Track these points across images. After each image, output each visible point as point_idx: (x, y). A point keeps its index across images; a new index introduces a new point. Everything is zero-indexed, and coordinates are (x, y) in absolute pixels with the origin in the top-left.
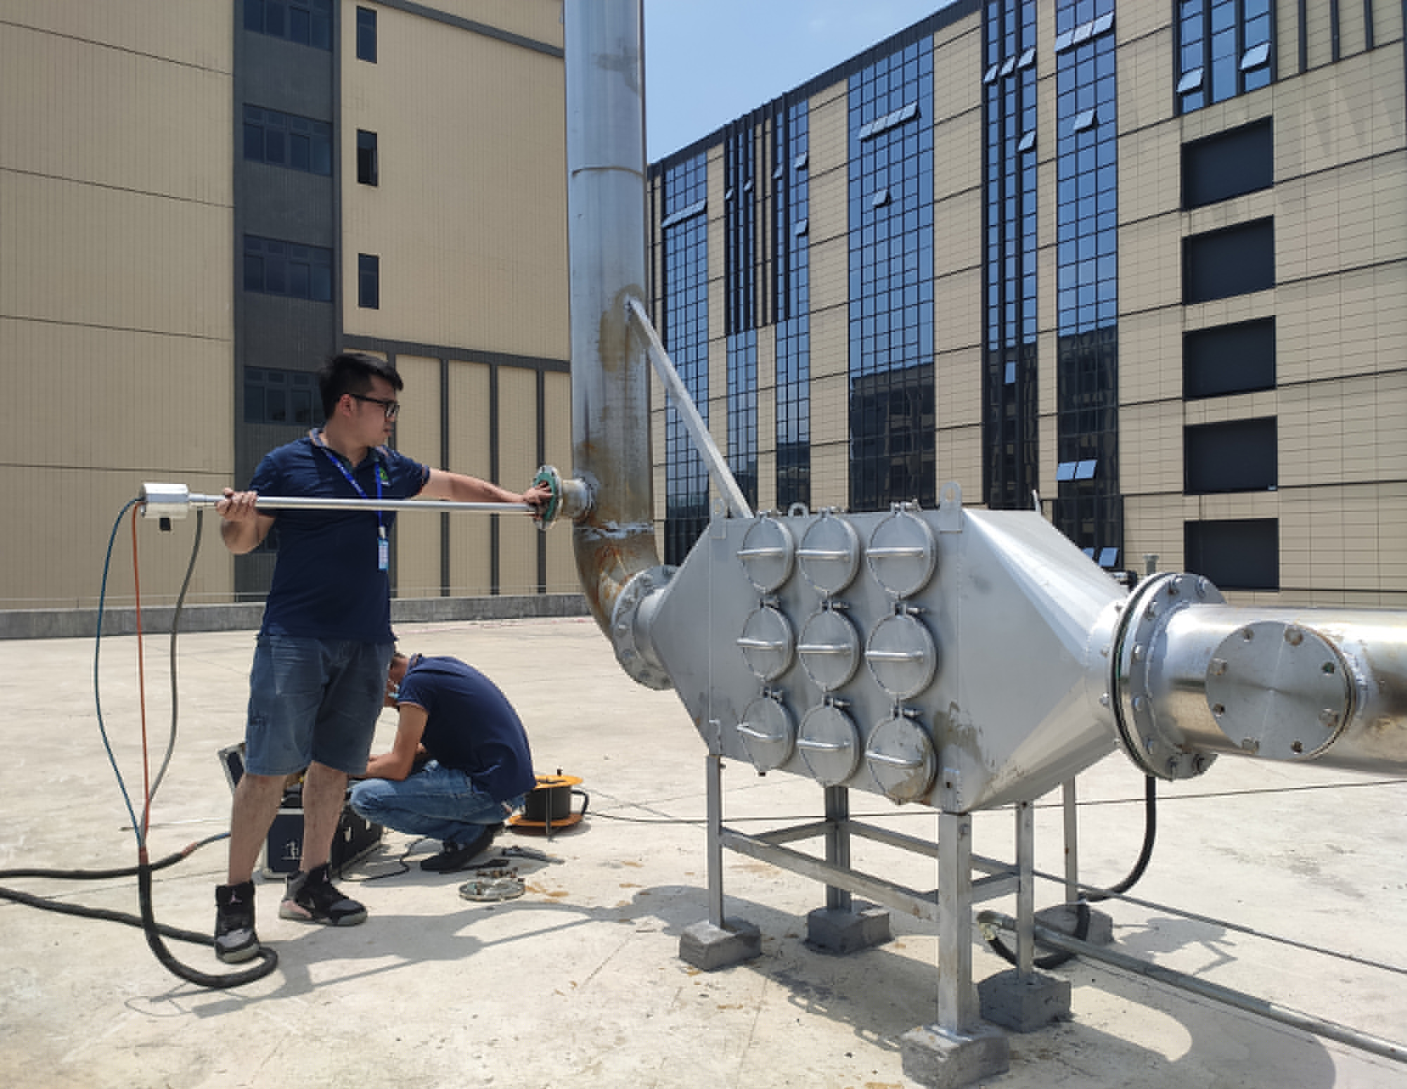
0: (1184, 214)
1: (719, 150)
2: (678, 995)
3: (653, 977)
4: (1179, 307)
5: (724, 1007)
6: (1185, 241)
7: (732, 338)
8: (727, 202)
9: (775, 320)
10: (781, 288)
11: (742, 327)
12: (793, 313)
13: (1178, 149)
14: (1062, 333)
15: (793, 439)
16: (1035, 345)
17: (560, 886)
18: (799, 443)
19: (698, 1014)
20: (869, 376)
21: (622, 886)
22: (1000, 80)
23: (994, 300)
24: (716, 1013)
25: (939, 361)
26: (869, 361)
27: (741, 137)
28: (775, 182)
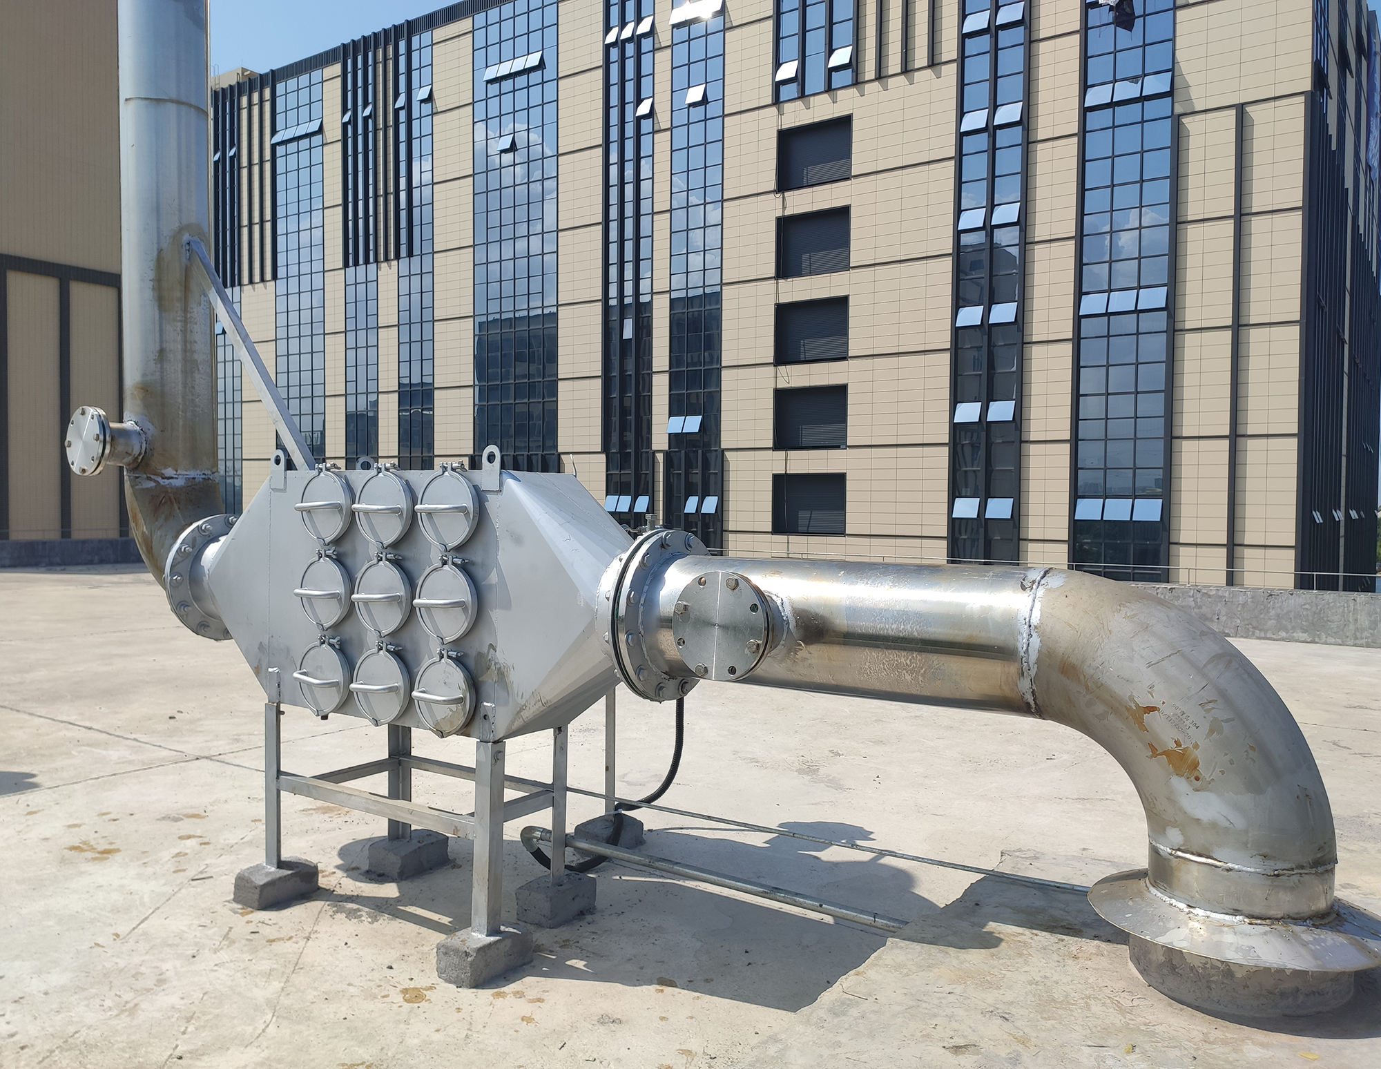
0: (778, 195)
1: (337, 69)
2: (228, 934)
3: (203, 921)
4: (773, 282)
5: (274, 941)
6: (779, 220)
7: (351, 270)
8: (345, 126)
9: (397, 257)
10: (403, 223)
11: (361, 261)
12: (416, 251)
13: (775, 134)
14: (675, 295)
15: (416, 379)
16: (650, 303)
17: (111, 844)
18: (422, 384)
19: (245, 949)
20: (495, 320)
21: (181, 838)
22: (620, 44)
23: (613, 258)
24: (265, 947)
25: (563, 312)
26: (494, 306)
27: (360, 58)
28: (397, 112)
